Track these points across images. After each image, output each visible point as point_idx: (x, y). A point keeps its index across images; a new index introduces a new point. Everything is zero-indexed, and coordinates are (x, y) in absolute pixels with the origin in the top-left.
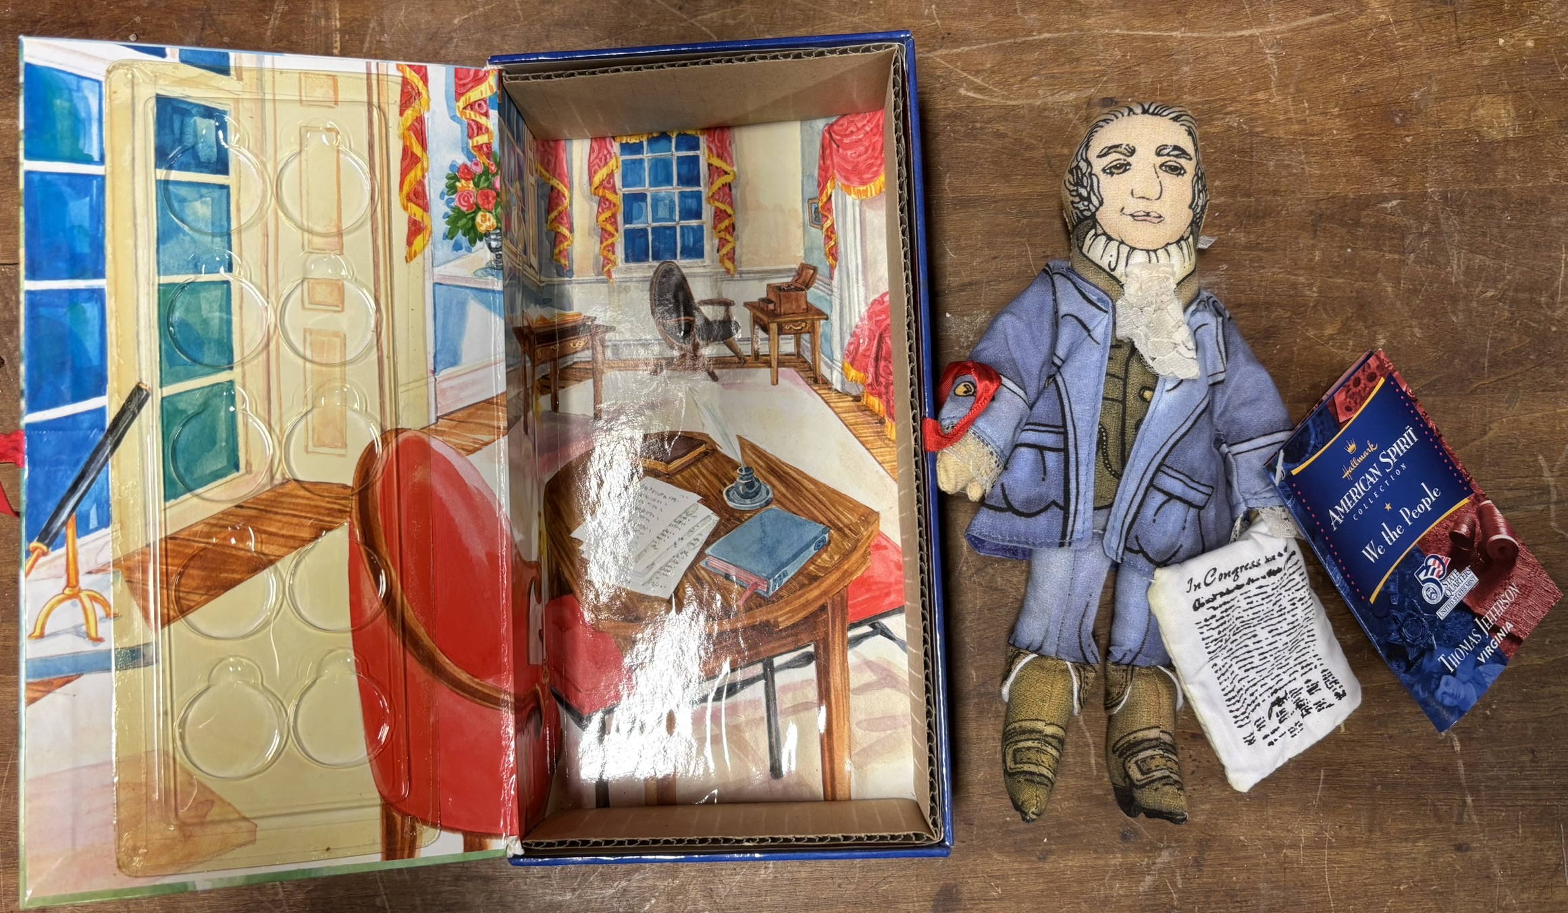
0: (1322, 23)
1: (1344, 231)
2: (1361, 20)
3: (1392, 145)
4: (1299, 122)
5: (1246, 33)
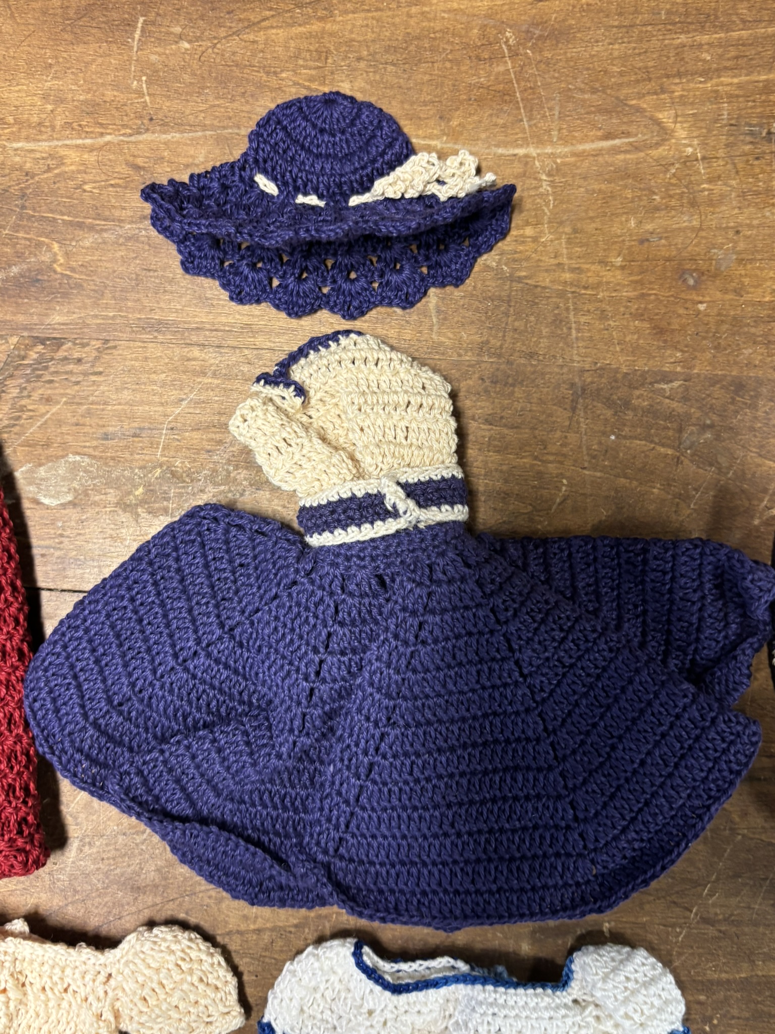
0: (615, 150)
1: (609, 413)
2: (661, 151)
3: (681, 311)
4: (572, 270)
5: (521, 151)
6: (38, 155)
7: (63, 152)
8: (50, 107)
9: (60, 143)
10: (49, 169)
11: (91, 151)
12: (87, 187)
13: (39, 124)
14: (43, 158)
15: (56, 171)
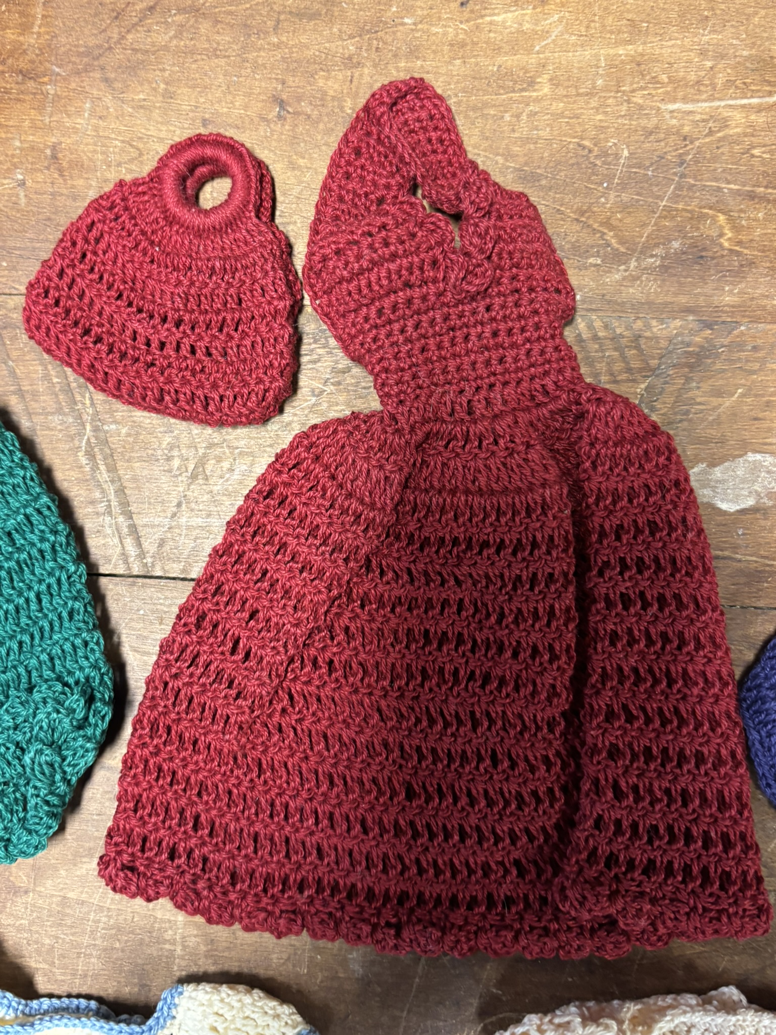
6: (698, 117)
7: (726, 114)
8: (709, 64)
9: (723, 103)
10: (711, 133)
11: (759, 111)
12: (756, 152)
13: (698, 82)
14: (703, 121)
15: (719, 135)
